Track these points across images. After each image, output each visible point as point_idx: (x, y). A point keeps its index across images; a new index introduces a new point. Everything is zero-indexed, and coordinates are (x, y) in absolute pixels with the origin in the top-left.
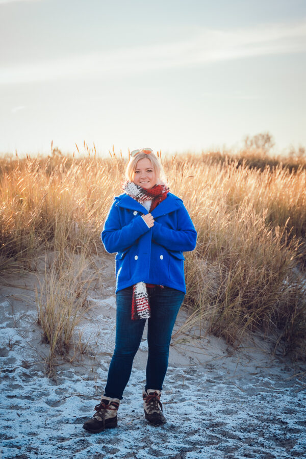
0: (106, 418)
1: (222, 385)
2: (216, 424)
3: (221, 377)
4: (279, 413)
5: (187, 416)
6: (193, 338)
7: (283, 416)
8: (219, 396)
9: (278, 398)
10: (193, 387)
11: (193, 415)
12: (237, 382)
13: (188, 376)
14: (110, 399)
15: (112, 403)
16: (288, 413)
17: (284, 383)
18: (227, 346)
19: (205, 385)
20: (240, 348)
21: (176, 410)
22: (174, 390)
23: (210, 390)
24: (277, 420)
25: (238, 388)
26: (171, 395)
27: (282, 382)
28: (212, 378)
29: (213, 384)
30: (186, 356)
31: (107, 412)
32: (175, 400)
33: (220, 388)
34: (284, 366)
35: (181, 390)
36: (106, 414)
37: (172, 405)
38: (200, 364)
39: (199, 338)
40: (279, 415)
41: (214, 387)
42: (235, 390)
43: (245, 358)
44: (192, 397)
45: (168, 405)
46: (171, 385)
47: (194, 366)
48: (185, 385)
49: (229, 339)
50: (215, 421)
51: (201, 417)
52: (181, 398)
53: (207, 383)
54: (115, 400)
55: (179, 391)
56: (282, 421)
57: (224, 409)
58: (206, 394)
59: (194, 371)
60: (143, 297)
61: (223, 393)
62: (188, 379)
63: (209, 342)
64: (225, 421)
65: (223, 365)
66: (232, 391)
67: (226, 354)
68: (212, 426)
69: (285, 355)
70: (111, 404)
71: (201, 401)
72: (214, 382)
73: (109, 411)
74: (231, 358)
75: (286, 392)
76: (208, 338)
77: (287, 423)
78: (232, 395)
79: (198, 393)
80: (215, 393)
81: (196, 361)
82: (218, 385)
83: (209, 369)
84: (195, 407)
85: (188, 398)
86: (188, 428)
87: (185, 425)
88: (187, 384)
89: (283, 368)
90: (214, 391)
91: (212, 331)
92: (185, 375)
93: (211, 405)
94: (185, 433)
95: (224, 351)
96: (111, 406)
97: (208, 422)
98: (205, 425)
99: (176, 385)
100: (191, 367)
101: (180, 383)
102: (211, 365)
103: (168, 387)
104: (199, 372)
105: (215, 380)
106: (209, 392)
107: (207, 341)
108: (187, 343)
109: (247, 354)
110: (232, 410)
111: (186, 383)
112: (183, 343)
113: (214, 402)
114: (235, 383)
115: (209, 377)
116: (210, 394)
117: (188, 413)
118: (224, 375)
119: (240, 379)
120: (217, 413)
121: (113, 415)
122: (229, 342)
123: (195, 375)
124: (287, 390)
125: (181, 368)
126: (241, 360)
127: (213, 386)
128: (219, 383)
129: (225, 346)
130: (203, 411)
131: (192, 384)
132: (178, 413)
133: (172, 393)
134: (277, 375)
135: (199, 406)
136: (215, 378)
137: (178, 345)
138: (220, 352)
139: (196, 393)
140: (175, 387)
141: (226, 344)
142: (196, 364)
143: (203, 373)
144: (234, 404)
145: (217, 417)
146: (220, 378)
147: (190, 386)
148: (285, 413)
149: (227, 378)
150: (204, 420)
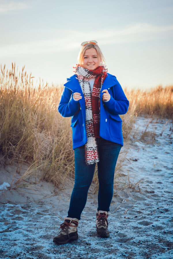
0: (69, 233)
1: (47, 216)
2: (36, 248)
3: (48, 210)
4: (86, 236)
5: (15, 242)
6: (31, 184)
7: (88, 239)
8: (44, 224)
9: (86, 225)
10: (26, 219)
11: (20, 241)
12: (59, 213)
13: (24, 210)
14: (71, 219)
15: (73, 222)
16: (92, 236)
17: (93, 213)
18: (54, 188)
19: (35, 216)
20: (63, 189)
21: (8, 237)
22: (12, 221)
23: (38, 220)
24: (83, 242)
25: (59, 218)
26: (8, 226)
27: (91, 212)
28: (41, 211)
29: (41, 216)
30: (25, 196)
31: (69, 228)
32: (10, 229)
33: (46, 219)
34: (94, 200)
35: (16, 221)
36: (69, 230)
37: (7, 233)
38: (34, 201)
39: (35, 183)
40: (85, 238)
41: (42, 218)
42: (56, 220)
43: (67, 196)
44: (23, 226)
45: (3, 233)
46: (10, 218)
47: (30, 203)
48: (21, 217)
49: (56, 183)
50: (35, 245)
51: (25, 242)
52: (15, 227)
53: (38, 215)
54: (74, 219)
55: (15, 222)
56: (87, 243)
57: (45, 235)
58: (34, 224)
59: (29, 207)
60: (92, 150)
61: (47, 222)
62: (24, 213)
63: (42, 186)
64: (43, 245)
65: (50, 202)
66: (54, 220)
67: (53, 194)
68: (33, 249)
69: (95, 193)
70: (71, 222)
71: (29, 229)
72: (42, 214)
73: (71, 227)
74: (57, 197)
75: (93, 219)
76: (41, 183)
77: (90, 244)
78: (54, 223)
79: (29, 223)
80: (41, 222)
81: (31, 199)
82: (45, 217)
83: (40, 204)
84: (23, 234)
85: (20, 227)
86: (13, 252)
87: (11, 250)
88: (22, 217)
89: (92, 202)
90: (41, 220)
91: (44, 179)
92: (22, 210)
93: (36, 231)
94: (10, 256)
95: (52, 191)
96: (72, 224)
97: (30, 246)
98: (27, 249)
99: (14, 217)
100: (27, 204)
101: (17, 216)
102: (42, 202)
103: (8, 219)
104: (33, 207)
105: (43, 213)
106: (37, 221)
107: (40, 185)
108: (26, 187)
109: (68, 193)
110: (51, 235)
111: (21, 215)
112: (23, 187)
113: (39, 229)
114: (57, 214)
115: (39, 211)
116: (38, 223)
117: (17, 239)
118: (51, 209)
119: (61, 212)
120: (39, 238)
121: (74, 230)
122: (55, 185)
123: (29, 209)
124: (94, 218)
125: (20, 205)
126: (63, 198)
127: (41, 217)
128: (45, 215)
129: (53, 189)
130: (29, 237)
131: (26, 216)
132: (9, 240)
133: (9, 224)
134: (88, 207)
135: (26, 233)
136: (44, 211)
137: (19, 189)
138: (49, 193)
139: (27, 223)
140: (13, 219)
141: (54, 187)
142: (31, 202)
143: (35, 208)
144: (53, 231)
145: (38, 242)
146: (47, 211)
147: (24, 217)
148: (90, 236)
149: (52, 211)
150: (27, 244)
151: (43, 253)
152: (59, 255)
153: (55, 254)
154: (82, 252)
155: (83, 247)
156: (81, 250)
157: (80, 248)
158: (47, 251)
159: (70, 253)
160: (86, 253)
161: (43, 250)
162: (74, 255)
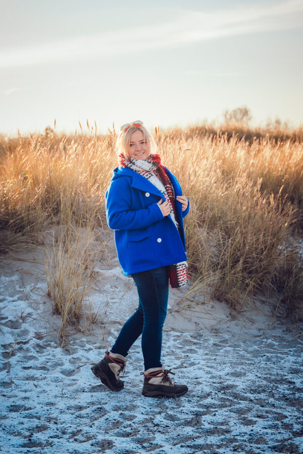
1: (228, 348)
2: (227, 387)
3: (227, 340)
4: (286, 374)
5: (198, 380)
6: (198, 304)
7: (291, 377)
8: (227, 359)
9: (283, 359)
10: (201, 351)
11: (203, 379)
12: (242, 345)
13: (195, 341)
16: (294, 374)
18: (230, 310)
19: (212, 348)
20: (243, 312)
21: (187, 375)
22: (183, 355)
23: (217, 354)
24: (285, 380)
25: (243, 350)
26: (180, 360)
27: (285, 343)
28: (218, 341)
29: (220, 348)
30: (192, 321)
32: (185, 365)
33: (226, 352)
35: (190, 355)
37: (182, 369)
38: (206, 328)
39: (203, 303)
40: (285, 376)
41: (221, 351)
42: (241, 353)
43: (248, 321)
44: (201, 361)
45: (178, 370)
46: (179, 351)
47: (200, 330)
48: (193, 350)
49: (232, 304)
50: (225, 384)
51: (211, 380)
52: (190, 362)
53: (214, 346)
55: (187, 356)
56: (289, 381)
57: (232, 371)
58: (214, 358)
59: (201, 336)
60: (184, 268)
61: (230, 356)
62: (195, 344)
63: (213, 307)
64: (235, 384)
65: (228, 329)
66: (238, 353)
67: (230, 318)
68: (224, 389)
69: (286, 317)
71: (209, 365)
72: (220, 346)
74: (235, 322)
76: (212, 303)
77: (294, 383)
78: (238, 357)
79: (207, 357)
80: (222, 356)
81: (201, 325)
82: (225, 349)
83: (214, 333)
84: (204, 371)
85: (197, 362)
86: (200, 392)
87: (197, 389)
88: (195, 349)
89: (285, 329)
90: (221, 354)
91: (215, 297)
92: (193, 340)
93: (220, 368)
94: (198, 397)
95: (228, 315)
97: (219, 385)
98: (216, 388)
99: (184, 350)
100: (197, 331)
101: (188, 348)
102: (216, 330)
103: (177, 352)
104: (205, 336)
105: (221, 344)
106: (217, 355)
107: (210, 306)
108: (192, 309)
109: (250, 317)
110: (241, 372)
111: (194, 347)
112: (189, 309)
113: (222, 365)
114: (240, 345)
115: (215, 341)
116: (218, 358)
117: (199, 376)
118: (230, 338)
119: (244, 342)
120: (226, 376)
122: (231, 306)
123: (202, 339)
124: (290, 351)
125: (188, 334)
126: (244, 324)
127: (220, 349)
128: (225, 347)
129: (228, 311)
130: (213, 375)
131: (200, 348)
132: (189, 378)
133: (181, 358)
135: (209, 369)
136: (221, 342)
137: (183, 311)
138: (224, 317)
139: (204, 357)
140: (184, 352)
141: (230, 308)
142: (201, 329)
143: (209, 338)
144: (241, 366)
145: (227, 380)
146: (225, 341)
147: (198, 350)
148: (292, 373)
149: (232, 341)
150: (214, 383)
151: (238, 392)
152: (259, 395)
153: (252, 394)
154: (286, 392)
155: (285, 386)
156: (284, 390)
157: (282, 387)
158: (243, 391)
159: (271, 393)
160: (291, 392)
161: (237, 389)
162: (277, 395)
